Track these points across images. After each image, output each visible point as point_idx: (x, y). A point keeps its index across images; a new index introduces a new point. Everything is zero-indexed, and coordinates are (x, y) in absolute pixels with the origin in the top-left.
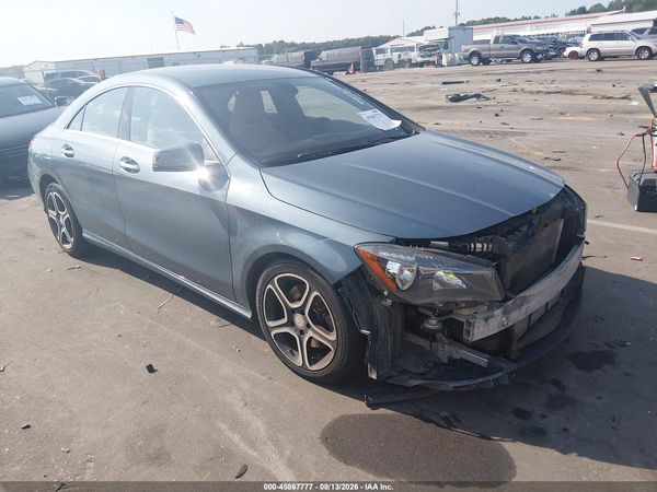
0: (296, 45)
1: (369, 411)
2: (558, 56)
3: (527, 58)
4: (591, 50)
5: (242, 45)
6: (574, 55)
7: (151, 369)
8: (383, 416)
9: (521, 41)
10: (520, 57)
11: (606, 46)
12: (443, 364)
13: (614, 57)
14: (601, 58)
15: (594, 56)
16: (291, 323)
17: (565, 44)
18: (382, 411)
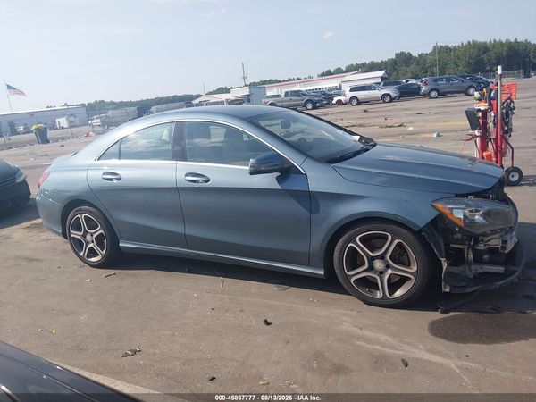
0: (114, 103)
1: (443, 316)
2: (329, 104)
3: (310, 106)
4: (352, 98)
5: (66, 105)
6: (339, 102)
7: (267, 323)
8: (454, 316)
9: (304, 95)
10: (305, 105)
11: (361, 95)
12: (470, 279)
13: (367, 102)
14: (359, 103)
15: (355, 102)
16: (371, 268)
17: (331, 95)
18: (451, 314)
